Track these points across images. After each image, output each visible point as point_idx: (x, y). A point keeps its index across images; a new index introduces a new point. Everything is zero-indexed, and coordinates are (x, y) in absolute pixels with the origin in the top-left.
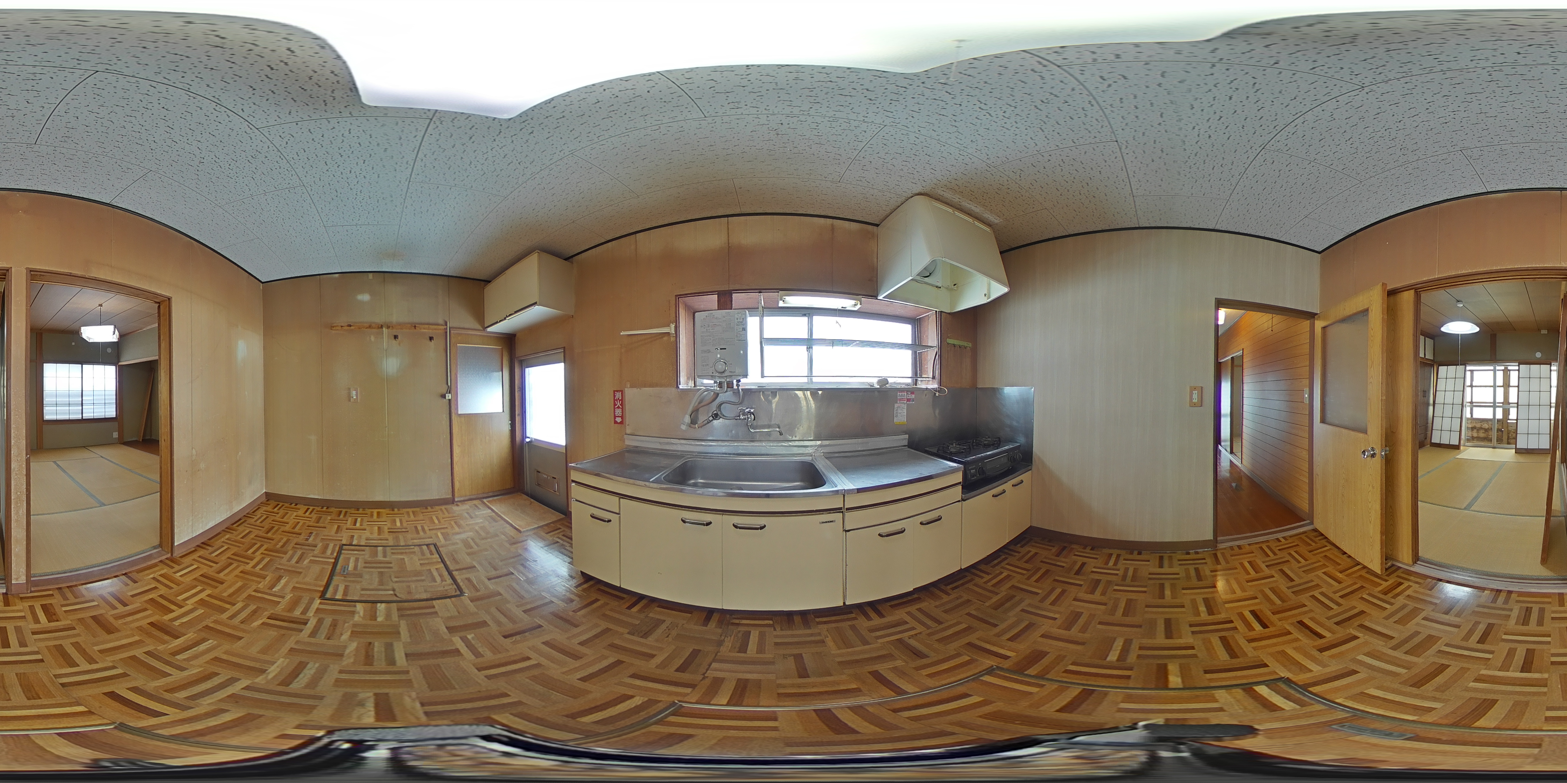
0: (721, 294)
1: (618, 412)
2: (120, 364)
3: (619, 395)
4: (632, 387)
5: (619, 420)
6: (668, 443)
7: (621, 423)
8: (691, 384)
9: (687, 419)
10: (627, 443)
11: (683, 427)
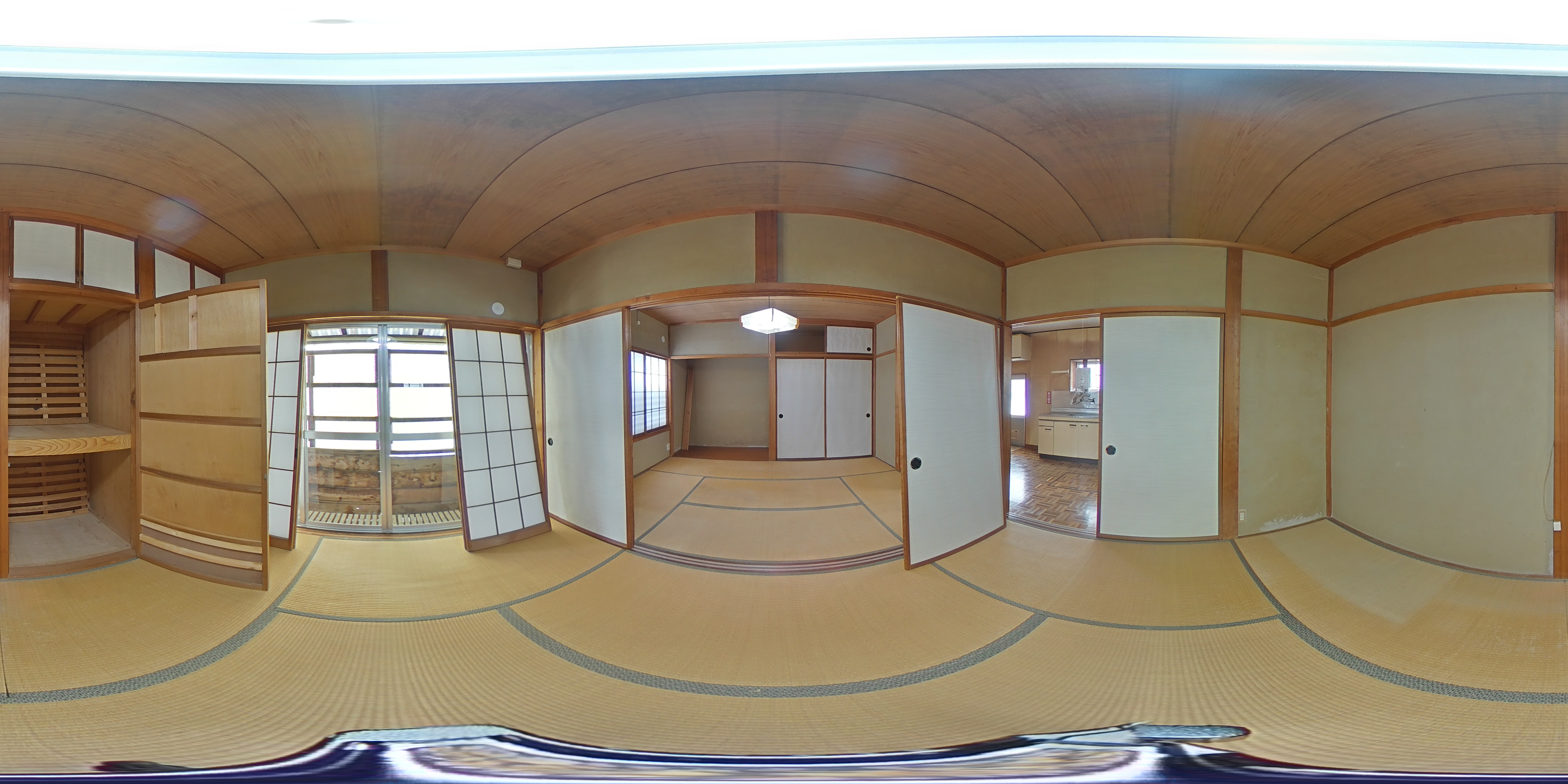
0: (1084, 360)
1: (1049, 399)
2: (672, 358)
3: (1049, 393)
4: (1054, 390)
5: (1049, 402)
6: (1066, 410)
7: (1050, 403)
8: (1075, 389)
9: (1072, 401)
10: (1052, 410)
11: (1071, 403)
